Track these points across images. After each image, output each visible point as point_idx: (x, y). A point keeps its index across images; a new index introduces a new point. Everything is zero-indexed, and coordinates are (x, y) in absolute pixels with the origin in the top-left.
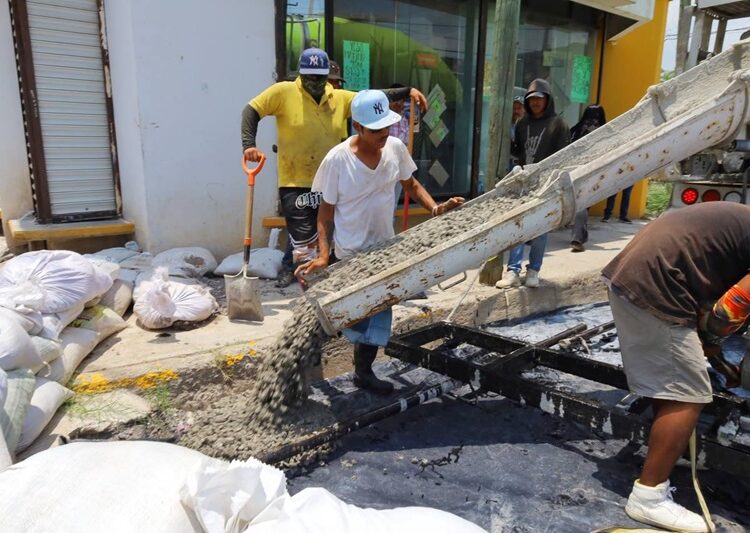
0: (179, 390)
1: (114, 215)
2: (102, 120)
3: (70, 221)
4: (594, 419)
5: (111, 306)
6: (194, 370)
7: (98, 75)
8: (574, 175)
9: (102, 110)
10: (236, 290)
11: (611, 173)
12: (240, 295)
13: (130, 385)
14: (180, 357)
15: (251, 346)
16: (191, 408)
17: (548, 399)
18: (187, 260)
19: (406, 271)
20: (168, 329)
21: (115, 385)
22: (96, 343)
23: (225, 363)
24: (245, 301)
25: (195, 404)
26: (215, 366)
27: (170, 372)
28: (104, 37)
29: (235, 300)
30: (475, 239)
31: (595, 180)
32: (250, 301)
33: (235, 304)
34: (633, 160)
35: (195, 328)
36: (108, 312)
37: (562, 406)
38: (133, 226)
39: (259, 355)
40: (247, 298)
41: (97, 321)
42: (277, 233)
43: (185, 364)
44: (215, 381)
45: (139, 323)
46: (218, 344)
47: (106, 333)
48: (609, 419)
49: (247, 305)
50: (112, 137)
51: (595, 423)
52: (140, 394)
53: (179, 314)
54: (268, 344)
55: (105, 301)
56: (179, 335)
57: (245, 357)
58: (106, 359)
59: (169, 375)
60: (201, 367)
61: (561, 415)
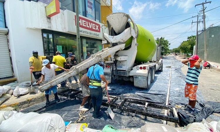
0: (20, 105)
1: (12, 77)
2: (10, 61)
3: (3, 79)
5: (9, 94)
6: (22, 102)
7: (8, 53)
8: (77, 68)
9: (9, 59)
11: (83, 67)
13: (10, 106)
15: (34, 97)
16: (22, 108)
18: (26, 84)
19: (53, 82)
20: (19, 96)
21: (7, 106)
22: (4, 100)
23: (28, 100)
25: (22, 107)
26: (26, 101)
28: (9, 47)
30: (63, 77)
31: (80, 68)
34: (85, 65)
36: (8, 95)
38: (16, 78)
41: (5, 96)
43: (20, 101)
44: (26, 103)
45: (14, 96)
47: (7, 98)
50: (12, 64)
52: (12, 107)
53: (21, 93)
55: (7, 93)
56: (21, 97)
57: (32, 99)
58: (7, 102)
59: (17, 103)
60: (24, 101)
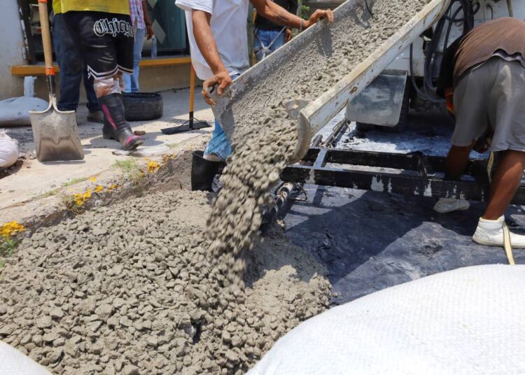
4: (417, 188)
6: (43, 217)
10: (49, 127)
12: (54, 133)
14: (16, 205)
15: (95, 181)
17: (378, 181)
23: (75, 202)
24: (61, 139)
26: (65, 208)
27: (14, 224)
29: (49, 139)
32: (68, 138)
33: (48, 143)
35: (7, 174)
37: (390, 184)
39: (105, 190)
40: (64, 135)
42: (33, 82)
43: (28, 213)
46: (53, 186)
48: (429, 185)
49: (64, 144)
51: (417, 191)
54: (111, 177)
57: (92, 194)
59: (13, 228)
60: (50, 212)
61: (390, 191)
